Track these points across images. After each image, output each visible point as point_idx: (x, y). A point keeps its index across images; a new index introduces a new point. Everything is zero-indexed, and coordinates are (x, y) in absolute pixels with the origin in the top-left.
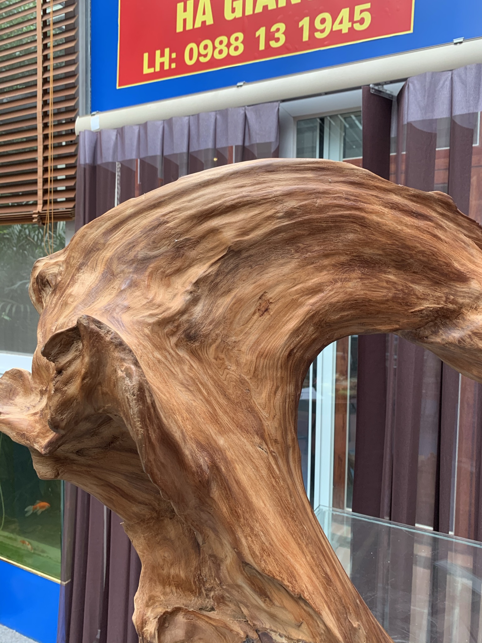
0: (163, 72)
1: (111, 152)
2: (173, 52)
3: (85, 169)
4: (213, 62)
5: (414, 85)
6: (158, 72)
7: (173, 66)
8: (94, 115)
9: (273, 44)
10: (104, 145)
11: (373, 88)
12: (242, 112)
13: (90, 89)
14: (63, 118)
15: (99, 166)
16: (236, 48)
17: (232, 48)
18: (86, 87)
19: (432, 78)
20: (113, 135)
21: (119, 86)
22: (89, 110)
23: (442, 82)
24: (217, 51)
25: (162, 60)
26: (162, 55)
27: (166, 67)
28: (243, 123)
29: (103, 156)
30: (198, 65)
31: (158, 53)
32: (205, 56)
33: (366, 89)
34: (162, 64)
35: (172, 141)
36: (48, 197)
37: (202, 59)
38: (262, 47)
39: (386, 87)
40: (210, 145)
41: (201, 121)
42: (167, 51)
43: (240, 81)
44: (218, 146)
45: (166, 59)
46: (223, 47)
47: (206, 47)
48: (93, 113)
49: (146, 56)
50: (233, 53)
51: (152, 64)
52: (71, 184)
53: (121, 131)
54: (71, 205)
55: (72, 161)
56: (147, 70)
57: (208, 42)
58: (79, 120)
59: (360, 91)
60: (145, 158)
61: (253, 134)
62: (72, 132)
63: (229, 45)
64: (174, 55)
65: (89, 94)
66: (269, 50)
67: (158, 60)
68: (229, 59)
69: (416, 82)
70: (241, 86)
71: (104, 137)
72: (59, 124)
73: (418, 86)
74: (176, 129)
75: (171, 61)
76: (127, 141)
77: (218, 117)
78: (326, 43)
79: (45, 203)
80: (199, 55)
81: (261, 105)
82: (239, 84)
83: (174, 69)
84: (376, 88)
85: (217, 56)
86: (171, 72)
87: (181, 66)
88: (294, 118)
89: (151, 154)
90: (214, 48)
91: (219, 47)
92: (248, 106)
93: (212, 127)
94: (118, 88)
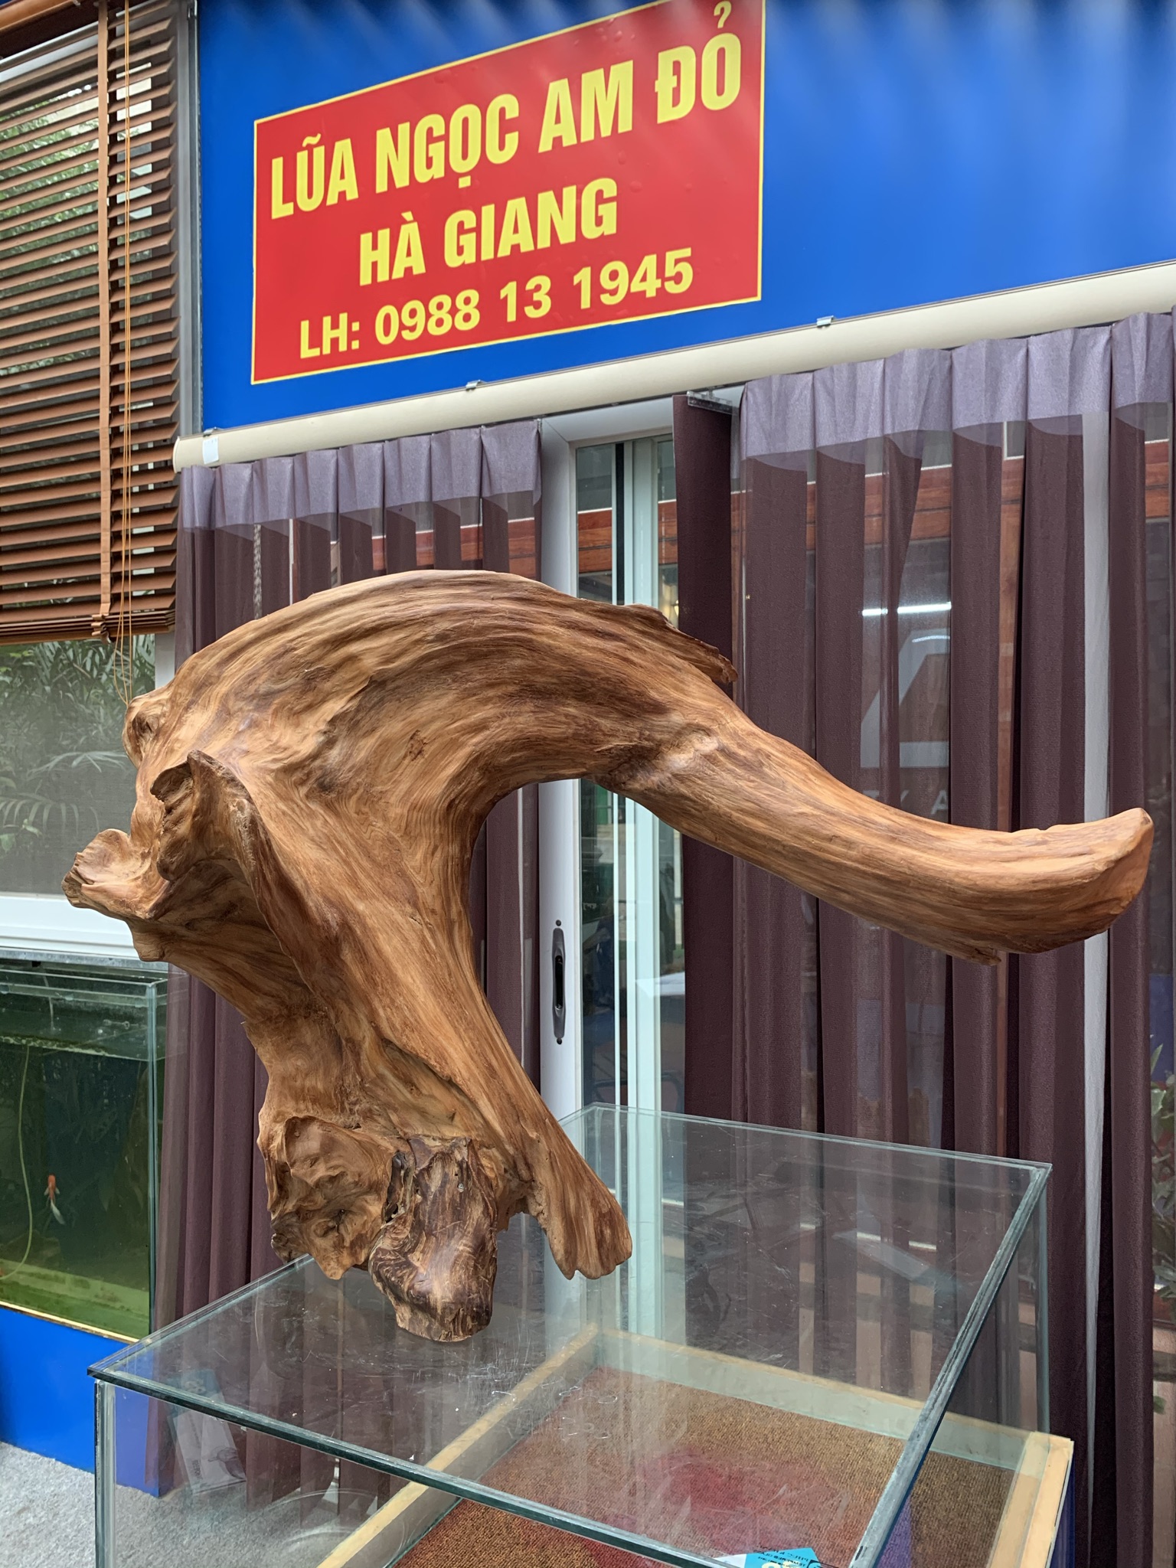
0: (336, 357)
1: (241, 505)
2: (355, 321)
3: (193, 535)
4: (427, 340)
5: (754, 395)
6: (327, 356)
7: (355, 345)
8: (209, 435)
9: (531, 312)
10: (229, 495)
11: (691, 398)
12: (476, 437)
13: (200, 384)
14: (149, 440)
15: (220, 531)
16: (467, 318)
17: (459, 317)
18: (194, 380)
19: (781, 385)
20: (246, 472)
21: (255, 379)
22: (200, 423)
23: (797, 392)
24: (432, 321)
25: (335, 333)
26: (335, 325)
27: (343, 347)
28: (479, 458)
29: (227, 513)
30: (400, 346)
31: (327, 321)
32: (413, 329)
33: (680, 397)
34: (335, 342)
35: (354, 488)
36: (120, 589)
37: (407, 335)
38: (512, 317)
39: (716, 393)
40: (422, 496)
41: (403, 453)
42: (343, 318)
43: (471, 380)
44: (436, 498)
45: (342, 333)
46: (444, 314)
47: (413, 313)
48: (207, 431)
49: (305, 326)
50: (462, 326)
51: (316, 340)
52: (167, 562)
53: (258, 466)
54: (166, 603)
55: (166, 520)
56: (306, 352)
57: (416, 304)
58: (180, 445)
59: (670, 400)
60: (305, 517)
61: (495, 476)
62: (167, 467)
63: (453, 311)
64: (356, 326)
65: (200, 392)
66: (524, 324)
67: (328, 334)
68: (454, 335)
69: (757, 390)
70: (473, 389)
71: (228, 478)
72: (143, 450)
73: (760, 399)
74: (360, 466)
75: (351, 336)
76: (271, 487)
77: (434, 445)
78: (619, 313)
79: (115, 599)
80: (402, 327)
81: (507, 425)
82: (469, 385)
83: (356, 350)
84: (698, 396)
85: (434, 330)
86: (350, 356)
87: (371, 347)
88: (570, 443)
89: (316, 510)
90: (428, 315)
91: (436, 314)
92: (487, 425)
93: (424, 464)
94: (253, 383)
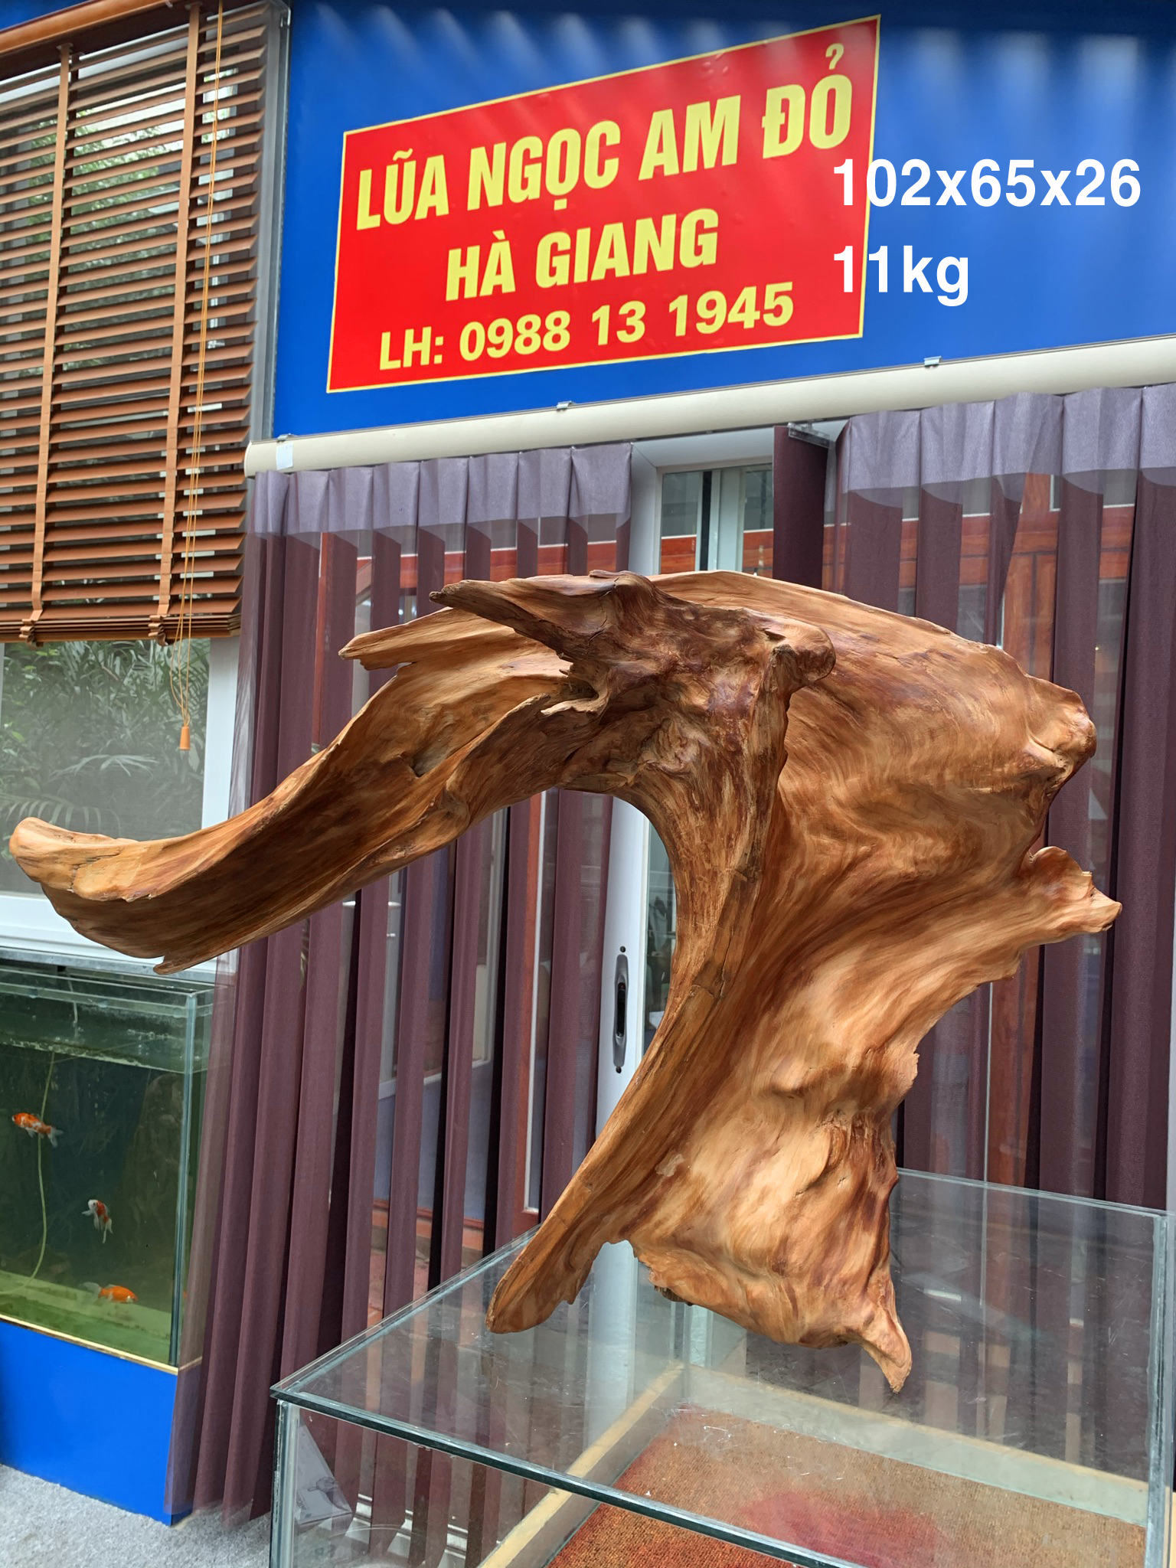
0: (416, 370)
1: (316, 513)
2: (439, 335)
3: (264, 543)
4: (513, 359)
5: (859, 430)
6: (408, 369)
7: (438, 359)
8: (283, 441)
9: (623, 336)
10: (303, 501)
11: (792, 430)
12: (566, 458)
15: (292, 538)
16: (556, 339)
17: (548, 337)
18: (266, 385)
19: (888, 421)
20: (322, 480)
21: (331, 388)
22: (270, 429)
23: (904, 429)
24: (520, 341)
25: (417, 347)
26: (418, 338)
27: (425, 360)
28: (568, 478)
29: (301, 520)
30: (485, 364)
31: (409, 334)
32: (499, 347)
33: (781, 428)
34: (417, 355)
35: (437, 501)
36: (182, 592)
37: (493, 353)
38: (603, 339)
39: (815, 426)
40: (507, 514)
41: (490, 469)
42: (427, 332)
43: (562, 400)
44: (522, 516)
45: (424, 347)
46: (532, 333)
47: (500, 331)
48: (281, 437)
49: (386, 337)
50: (550, 346)
51: (397, 352)
52: (231, 566)
53: (336, 475)
54: (229, 608)
55: (233, 524)
56: (386, 364)
57: (504, 322)
58: (252, 450)
59: (772, 430)
60: (384, 529)
61: (585, 497)
62: (237, 470)
63: (543, 331)
64: (439, 341)
65: (272, 398)
66: (615, 347)
67: (410, 347)
68: (542, 356)
69: (862, 425)
70: (564, 409)
71: (304, 487)
72: (210, 453)
73: (865, 433)
74: (444, 480)
75: (434, 350)
76: (349, 497)
77: (522, 463)
78: (716, 342)
79: (175, 600)
80: (488, 344)
81: (600, 447)
82: (560, 405)
83: (438, 365)
84: (799, 428)
85: (521, 349)
86: (432, 370)
87: (453, 362)
88: (657, 468)
89: (396, 521)
90: (516, 334)
91: (524, 334)
92: (577, 446)
93: (511, 482)
94: (328, 391)
